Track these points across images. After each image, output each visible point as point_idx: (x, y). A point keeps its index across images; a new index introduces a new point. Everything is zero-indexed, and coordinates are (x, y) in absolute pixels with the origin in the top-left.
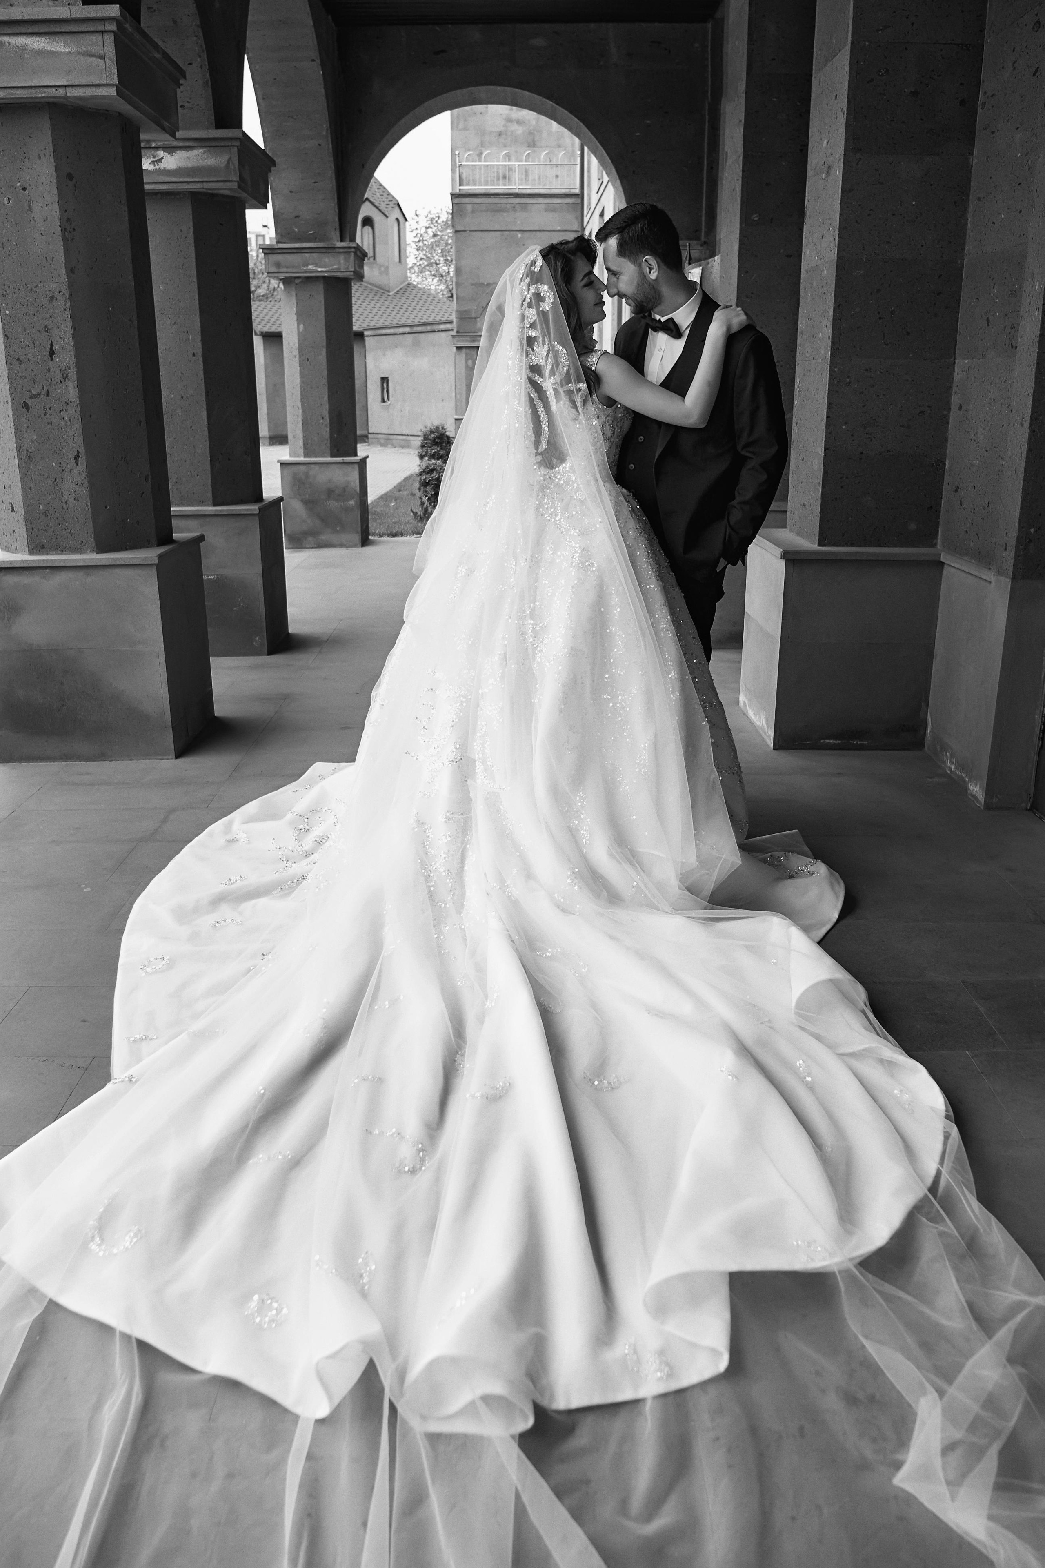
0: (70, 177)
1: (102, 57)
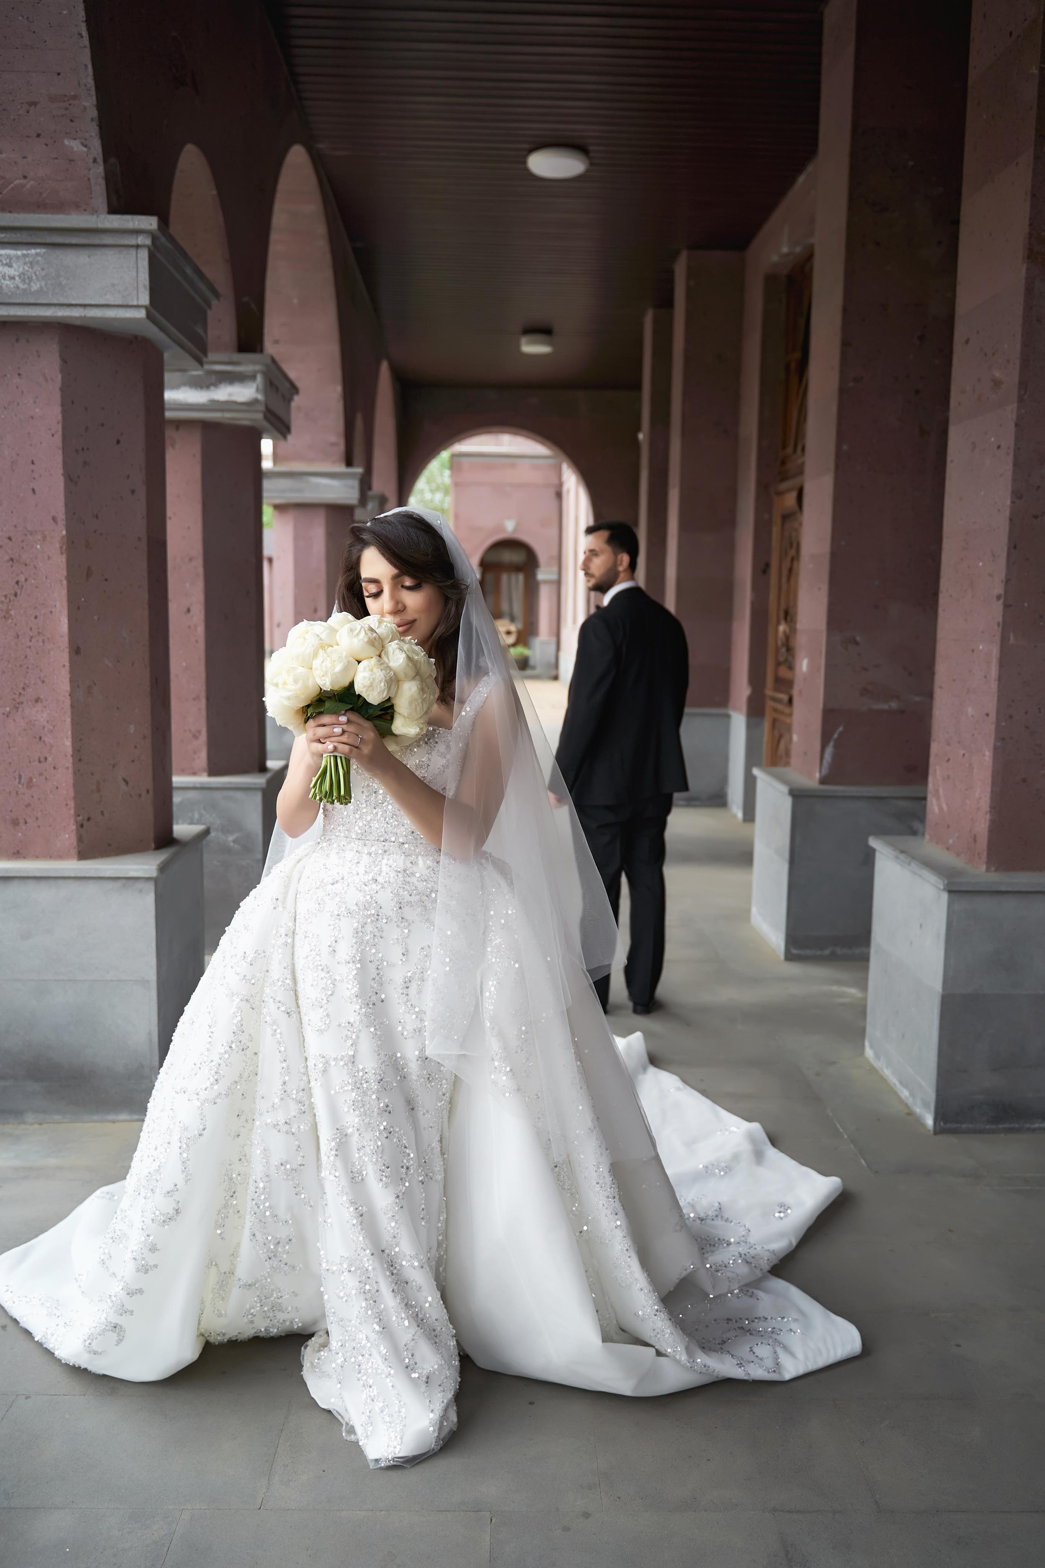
1: (353, 487)
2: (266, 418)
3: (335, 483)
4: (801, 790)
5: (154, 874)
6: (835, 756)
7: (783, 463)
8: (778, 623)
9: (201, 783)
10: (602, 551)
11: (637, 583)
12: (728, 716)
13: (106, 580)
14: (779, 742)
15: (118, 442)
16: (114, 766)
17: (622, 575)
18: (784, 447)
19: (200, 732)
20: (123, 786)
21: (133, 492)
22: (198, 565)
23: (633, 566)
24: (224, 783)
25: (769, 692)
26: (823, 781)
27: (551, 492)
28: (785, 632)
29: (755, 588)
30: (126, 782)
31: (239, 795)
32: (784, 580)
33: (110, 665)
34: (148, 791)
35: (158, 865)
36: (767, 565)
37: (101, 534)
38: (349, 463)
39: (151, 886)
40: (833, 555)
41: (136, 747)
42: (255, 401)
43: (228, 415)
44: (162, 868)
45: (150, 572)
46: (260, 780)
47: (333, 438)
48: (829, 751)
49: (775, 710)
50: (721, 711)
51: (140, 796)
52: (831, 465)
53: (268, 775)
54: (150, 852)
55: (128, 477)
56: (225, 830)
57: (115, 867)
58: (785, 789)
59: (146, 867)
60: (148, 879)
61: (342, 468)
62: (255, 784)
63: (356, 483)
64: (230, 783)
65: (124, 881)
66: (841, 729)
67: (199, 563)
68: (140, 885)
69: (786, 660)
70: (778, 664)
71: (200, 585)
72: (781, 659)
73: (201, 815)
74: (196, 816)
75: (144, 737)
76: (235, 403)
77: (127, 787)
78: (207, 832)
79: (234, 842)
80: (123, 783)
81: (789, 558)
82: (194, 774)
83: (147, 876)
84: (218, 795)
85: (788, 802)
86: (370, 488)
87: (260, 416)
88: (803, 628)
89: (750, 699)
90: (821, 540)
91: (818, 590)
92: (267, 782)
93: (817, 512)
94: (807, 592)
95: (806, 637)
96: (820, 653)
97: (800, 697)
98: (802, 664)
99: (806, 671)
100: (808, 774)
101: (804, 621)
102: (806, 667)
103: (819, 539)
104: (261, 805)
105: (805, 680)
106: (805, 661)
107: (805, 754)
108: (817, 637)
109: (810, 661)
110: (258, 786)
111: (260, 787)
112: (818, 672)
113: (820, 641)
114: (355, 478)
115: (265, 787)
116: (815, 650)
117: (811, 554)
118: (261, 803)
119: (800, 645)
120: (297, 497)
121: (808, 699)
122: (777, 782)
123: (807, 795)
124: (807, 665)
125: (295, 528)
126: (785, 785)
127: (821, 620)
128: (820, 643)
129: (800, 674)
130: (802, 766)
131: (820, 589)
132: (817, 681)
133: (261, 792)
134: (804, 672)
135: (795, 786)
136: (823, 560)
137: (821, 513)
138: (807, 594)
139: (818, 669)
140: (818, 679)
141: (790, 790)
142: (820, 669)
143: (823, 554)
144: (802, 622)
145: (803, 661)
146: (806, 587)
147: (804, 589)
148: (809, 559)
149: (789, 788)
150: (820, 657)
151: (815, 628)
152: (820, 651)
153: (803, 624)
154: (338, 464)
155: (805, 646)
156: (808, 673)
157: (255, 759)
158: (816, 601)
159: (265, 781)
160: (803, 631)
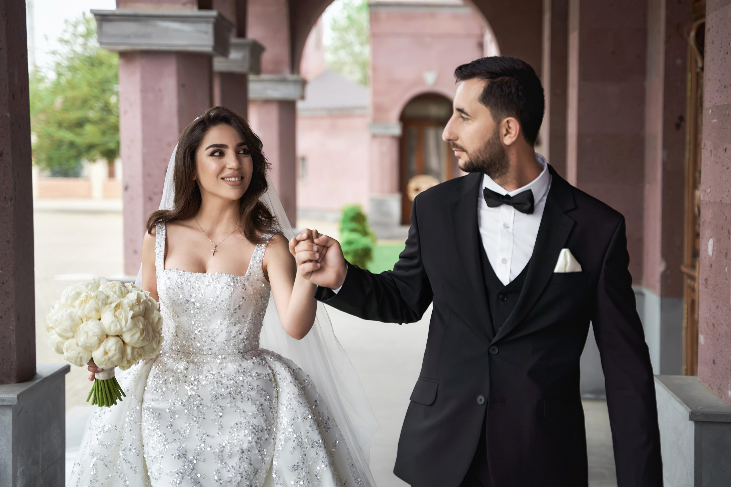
1: (207, 33)
3: (186, 27)
4: (707, 415)
27: (473, 43)
29: (666, 146)
36: (682, 119)
38: (202, 6)
58: (685, 411)
61: (194, 11)
63: (209, 28)
88: (707, 199)
89: (665, 277)
90: (727, 86)
91: (724, 151)
92: (18, 398)
93: (721, 51)
94: (711, 153)
95: (711, 211)
96: (728, 234)
97: (706, 287)
98: (707, 245)
99: (713, 254)
100: (718, 389)
101: (709, 191)
102: (712, 250)
103: (723, 86)
104: (11, 427)
105: (711, 266)
106: (711, 242)
107: (714, 362)
108: (724, 213)
109: (717, 242)
110: (6, 402)
111: (9, 404)
112: (726, 257)
113: (727, 217)
114: (208, 22)
115: (15, 404)
116: (722, 228)
117: (715, 106)
118: (11, 424)
119: (704, 221)
120: (144, 44)
121: (715, 291)
122: (676, 400)
123: (714, 421)
124: (713, 247)
125: (143, 78)
126: (685, 406)
127: (727, 191)
128: (727, 219)
129: (706, 258)
130: (711, 377)
131: (726, 150)
132: (725, 269)
133: (11, 410)
134: (709, 255)
135: (699, 408)
136: (729, 112)
137: (726, 53)
138: (711, 156)
139: (726, 254)
140: (727, 266)
141: (692, 414)
142: (728, 254)
143: (729, 105)
144: (705, 191)
145: (708, 241)
146: (710, 148)
147: (708, 150)
148: (712, 112)
149: (690, 410)
150: (728, 239)
151: (721, 201)
152: (727, 230)
153: (708, 194)
154: (189, 6)
155: (710, 223)
156: (714, 258)
157: (11, 366)
158: (722, 166)
159: (16, 396)
160: (707, 203)
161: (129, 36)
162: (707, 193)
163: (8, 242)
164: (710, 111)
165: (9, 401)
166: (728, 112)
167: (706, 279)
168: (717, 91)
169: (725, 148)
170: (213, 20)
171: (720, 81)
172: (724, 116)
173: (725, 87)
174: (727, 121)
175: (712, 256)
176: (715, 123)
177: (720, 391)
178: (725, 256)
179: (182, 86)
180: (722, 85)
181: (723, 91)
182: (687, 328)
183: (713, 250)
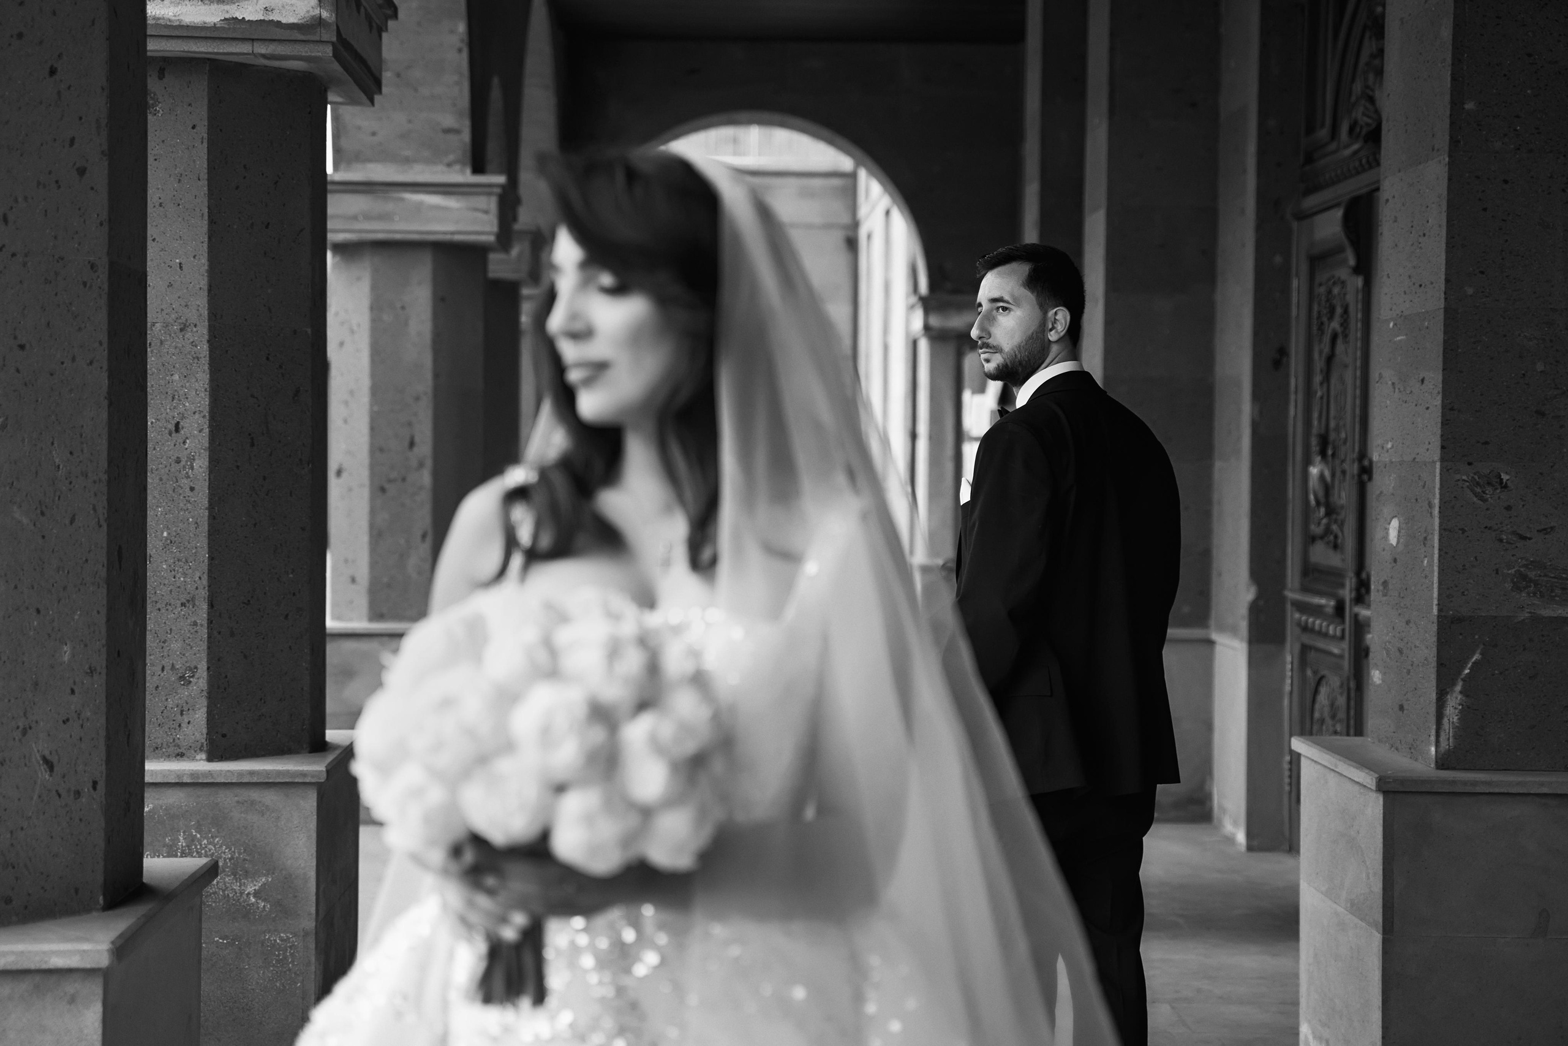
0: (443, 299)
1: (486, 212)
2: (336, 55)
3: (452, 202)
4: (1403, 781)
5: (104, 961)
6: (1466, 712)
7: (1309, 159)
8: (1307, 462)
9: (193, 774)
10: (1017, 302)
11: (1081, 366)
12: (1211, 643)
13: (22, 347)
14: (1316, 692)
15: (53, 72)
16: (24, 732)
17: (1055, 349)
18: (1310, 130)
19: (194, 670)
20: (44, 775)
21: (82, 172)
22: (199, 337)
23: (1074, 334)
24: (241, 774)
25: (1292, 595)
26: (1442, 763)
27: (837, 238)
28: (1322, 476)
29: (1257, 395)
30: (50, 766)
31: (270, 797)
32: (1318, 378)
33: (25, 521)
34: (95, 784)
35: (113, 943)
36: (1283, 352)
37: (13, 255)
38: (478, 167)
39: (95, 989)
40: (1451, 315)
41: (73, 692)
42: (319, 22)
43: (261, 49)
44: (121, 949)
45: (113, 333)
46: (314, 767)
47: (449, 120)
48: (1454, 701)
49: (1305, 629)
50: (1196, 633)
51: (78, 794)
52: (1443, 140)
53: (330, 757)
54: (95, 914)
55: (72, 141)
56: (241, 872)
57: (20, 947)
58: (1368, 779)
59: (86, 946)
60: (88, 973)
61: (465, 176)
62: (303, 774)
63: (492, 204)
64: (252, 773)
65: (38, 978)
66: (1476, 657)
67: (200, 334)
68: (71, 987)
69: (1328, 531)
70: (1310, 539)
71: (202, 378)
72: (1318, 530)
73: (191, 840)
74: (182, 842)
75: (92, 671)
76: (278, 24)
77: (51, 776)
78: (211, 871)
79: (256, 894)
80: (43, 767)
81: (1327, 339)
82: (180, 756)
83: (88, 965)
84: (227, 798)
85: (1374, 807)
86: (515, 219)
87: (329, 51)
88: (1386, 458)
89: (1255, 609)
90: (1423, 285)
91: (1420, 383)
92: (328, 771)
93: (1411, 233)
94: (1394, 388)
95: (1394, 476)
96: (1428, 507)
97: (1385, 595)
98: (1387, 529)
99: (1398, 542)
100: (1410, 749)
101: (1389, 446)
102: (1397, 536)
103: (1417, 285)
104: (315, 817)
105: (1395, 561)
106: (1395, 523)
107: (1401, 708)
108: (1420, 476)
109: (1406, 523)
110: (309, 778)
111: (313, 780)
112: (1424, 544)
113: (1427, 483)
114: (489, 194)
115: (323, 781)
116: (1417, 500)
117: (1402, 315)
118: (315, 813)
119: (1381, 493)
120: (378, 230)
121: (1403, 597)
122: (1348, 765)
123: (1414, 790)
124: (1399, 532)
125: (374, 288)
126: (1367, 771)
127: (1427, 443)
128: (1426, 486)
129: (1384, 550)
130: (1394, 732)
131: (1423, 381)
132: (1422, 562)
133: (316, 791)
134: (1392, 544)
135: (1389, 772)
136: (1428, 324)
137: (1422, 234)
138: (1394, 392)
139: (1425, 538)
140: (1426, 557)
141: (1380, 780)
142: (1428, 538)
143: (1428, 312)
144: (1383, 448)
145: (1389, 524)
146: (1390, 380)
147: (1387, 383)
148: (1395, 324)
149: (1377, 776)
150: (1429, 515)
151: (1414, 459)
152: (1427, 502)
153: (1388, 451)
154: (457, 167)
155: (1393, 494)
156: (1401, 547)
157: (303, 725)
158: (1416, 405)
159: (324, 769)
160: (1386, 465)
161: (355, 218)
162: (1385, 449)
163: (303, 529)
164: (1391, 325)
165: (313, 777)
166: (1426, 323)
167: (1385, 584)
168: (1405, 293)
169: (1421, 378)
170: (498, 190)
171: (1410, 277)
172: (1420, 330)
173: (1421, 286)
174: (1425, 336)
175: (1397, 545)
176: (1400, 341)
177: (1413, 750)
178: (1422, 543)
179: (441, 301)
180: (1414, 284)
181: (1416, 293)
182: (1291, 692)
183: (1399, 536)
